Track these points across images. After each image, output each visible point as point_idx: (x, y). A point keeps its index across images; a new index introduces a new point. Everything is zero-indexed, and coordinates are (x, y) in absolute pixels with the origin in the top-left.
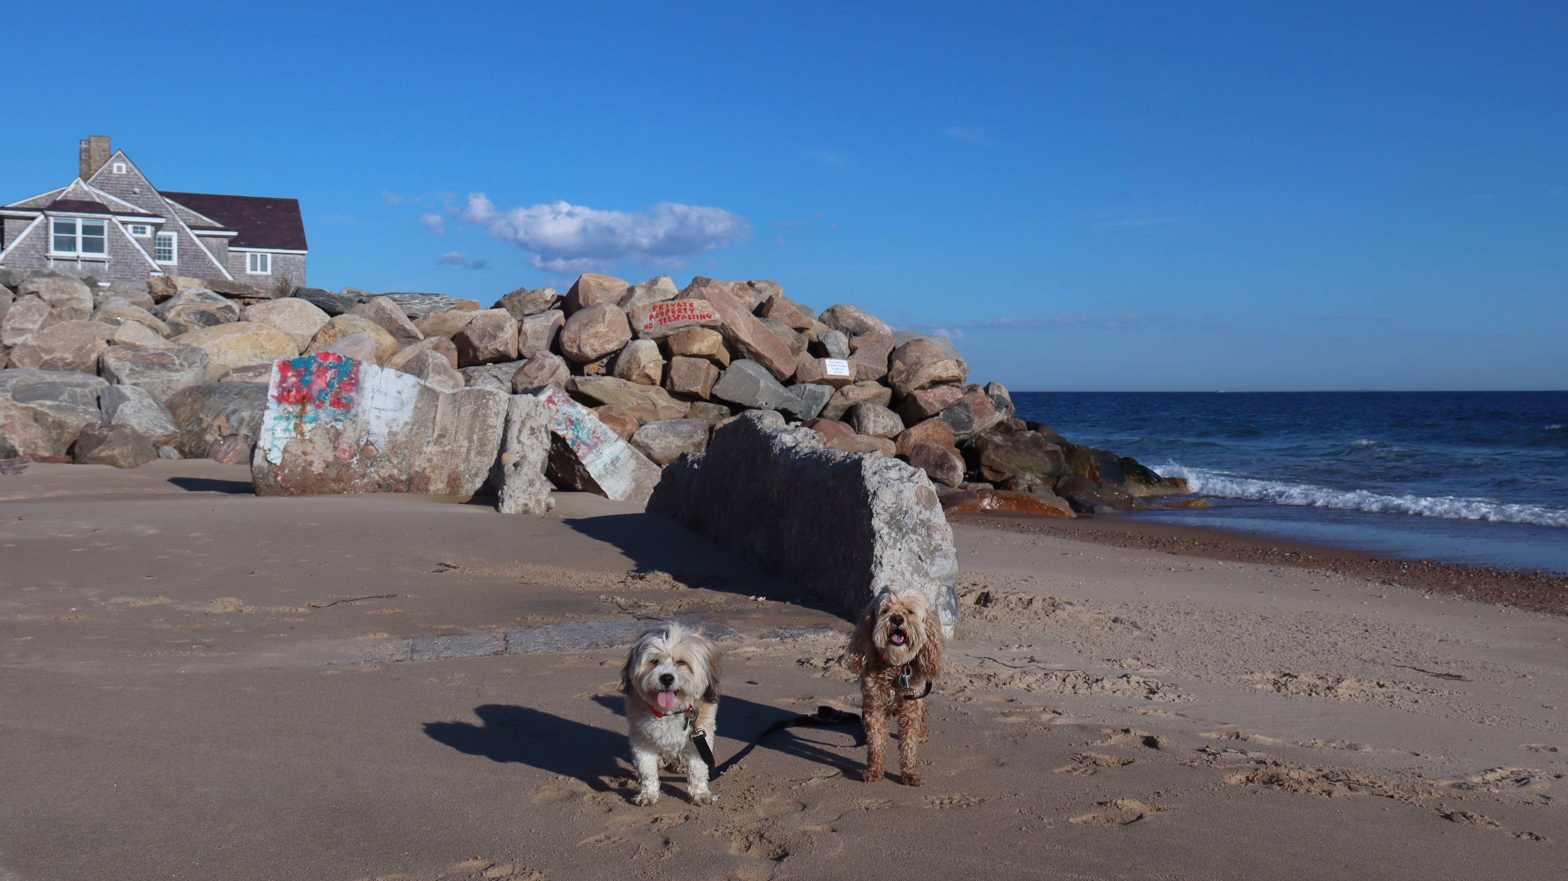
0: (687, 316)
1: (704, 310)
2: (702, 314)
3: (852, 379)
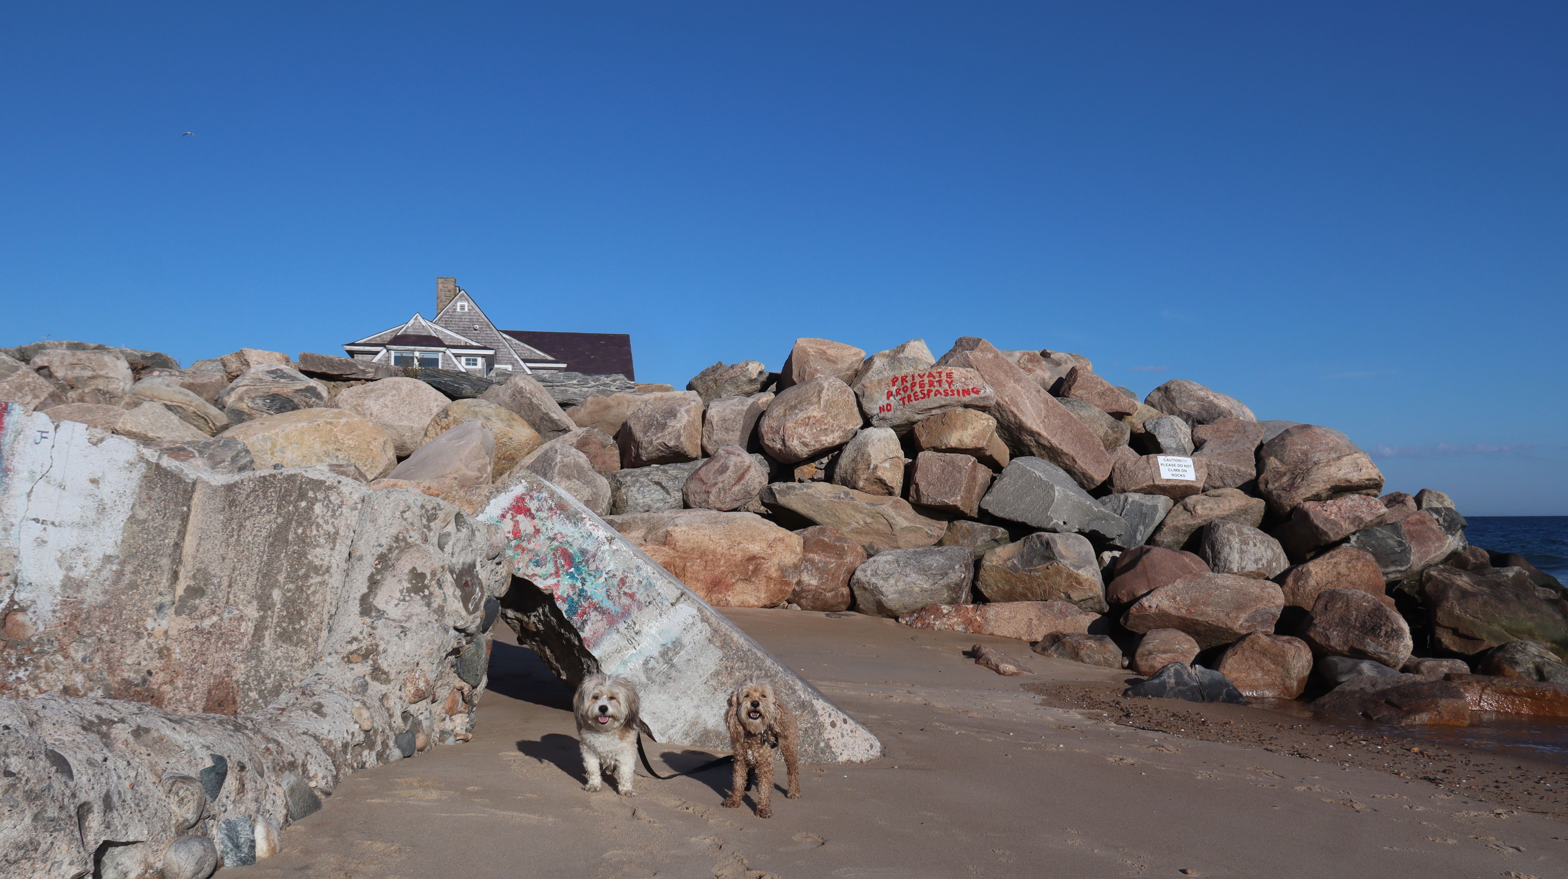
0: (942, 391)
1: (968, 382)
2: (966, 388)
3: (1201, 485)
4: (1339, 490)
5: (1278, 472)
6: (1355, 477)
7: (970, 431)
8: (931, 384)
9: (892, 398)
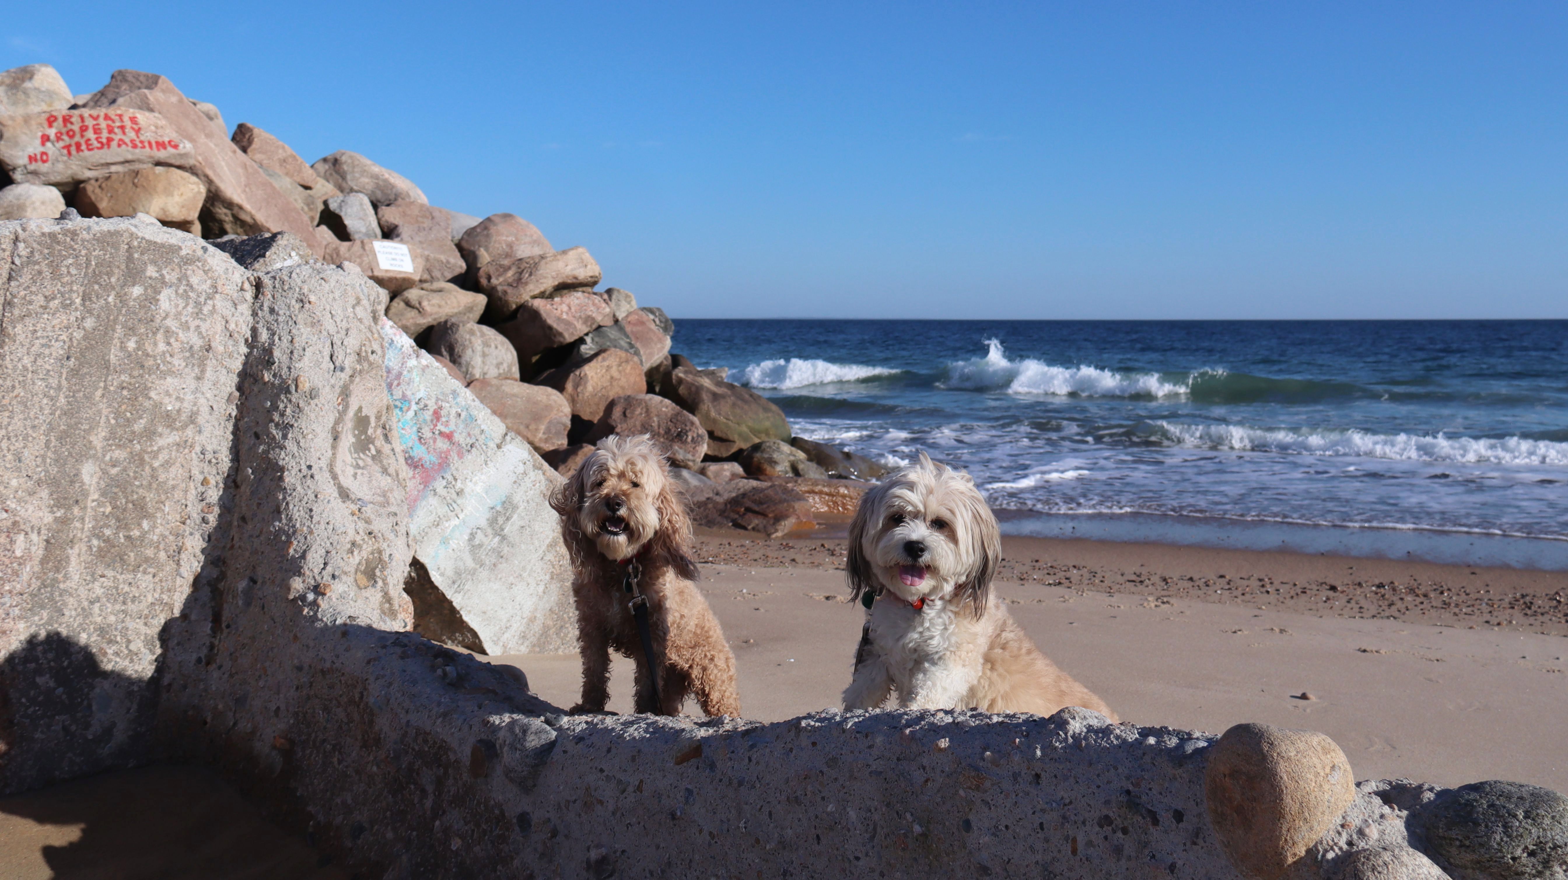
0: (127, 140)
1: (160, 132)
2: (160, 140)
3: (419, 278)
4: (565, 287)
5: (501, 266)
6: (583, 274)
7: (177, 198)
8: (111, 130)
9: (49, 144)
